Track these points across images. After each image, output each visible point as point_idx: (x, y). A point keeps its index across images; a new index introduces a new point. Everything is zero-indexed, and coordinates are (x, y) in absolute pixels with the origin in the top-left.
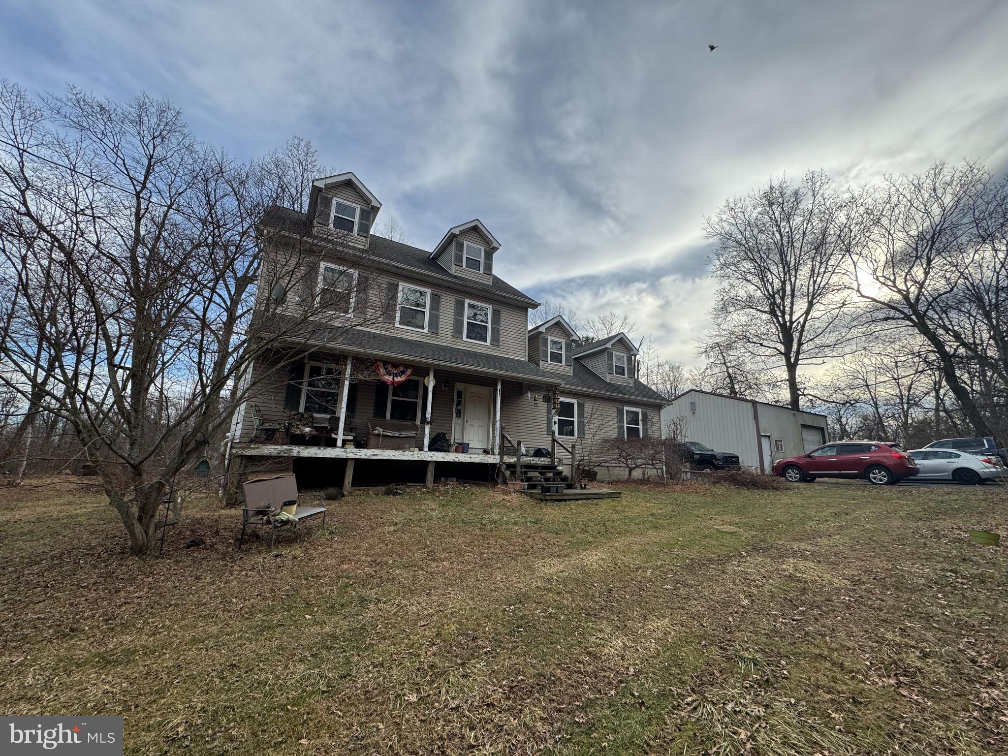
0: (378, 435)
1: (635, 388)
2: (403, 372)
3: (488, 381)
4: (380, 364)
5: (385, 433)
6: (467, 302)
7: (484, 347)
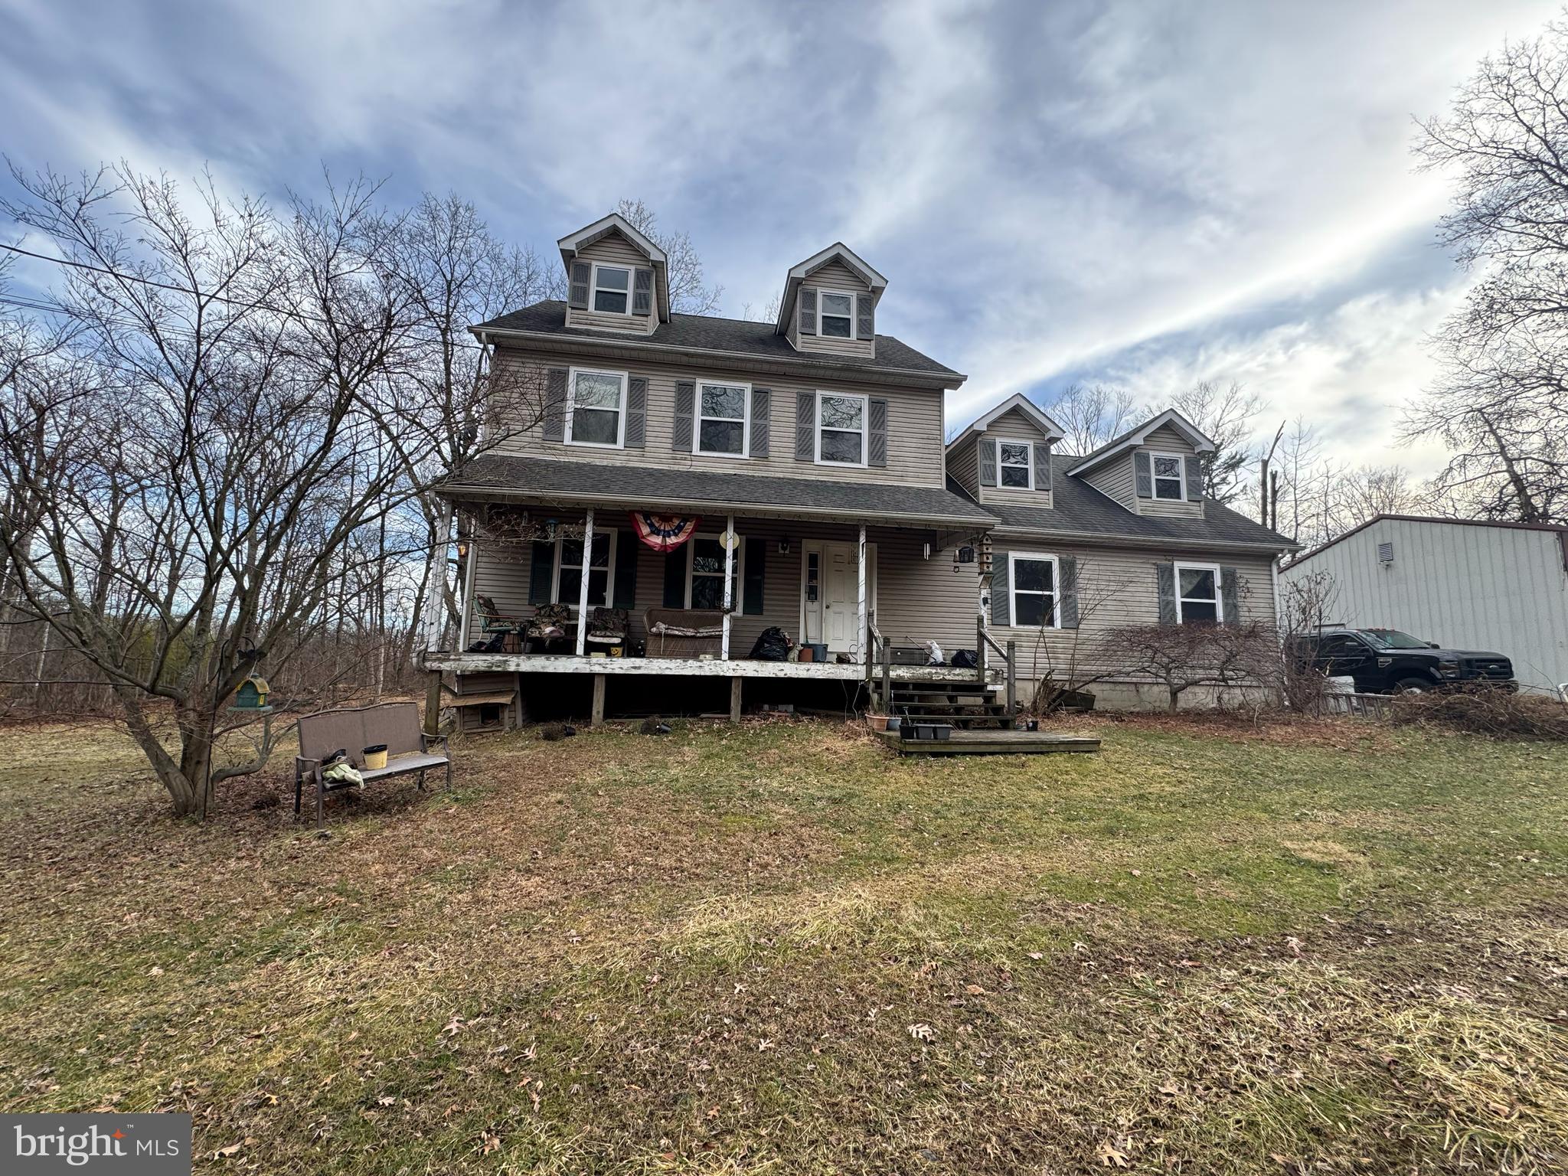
0: (659, 635)
1: (1206, 521)
2: (680, 529)
3: (844, 531)
4: (640, 518)
5: (669, 632)
6: (820, 394)
7: (857, 471)
